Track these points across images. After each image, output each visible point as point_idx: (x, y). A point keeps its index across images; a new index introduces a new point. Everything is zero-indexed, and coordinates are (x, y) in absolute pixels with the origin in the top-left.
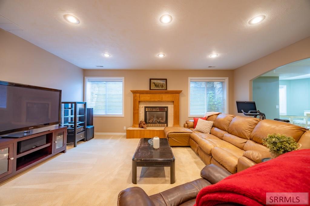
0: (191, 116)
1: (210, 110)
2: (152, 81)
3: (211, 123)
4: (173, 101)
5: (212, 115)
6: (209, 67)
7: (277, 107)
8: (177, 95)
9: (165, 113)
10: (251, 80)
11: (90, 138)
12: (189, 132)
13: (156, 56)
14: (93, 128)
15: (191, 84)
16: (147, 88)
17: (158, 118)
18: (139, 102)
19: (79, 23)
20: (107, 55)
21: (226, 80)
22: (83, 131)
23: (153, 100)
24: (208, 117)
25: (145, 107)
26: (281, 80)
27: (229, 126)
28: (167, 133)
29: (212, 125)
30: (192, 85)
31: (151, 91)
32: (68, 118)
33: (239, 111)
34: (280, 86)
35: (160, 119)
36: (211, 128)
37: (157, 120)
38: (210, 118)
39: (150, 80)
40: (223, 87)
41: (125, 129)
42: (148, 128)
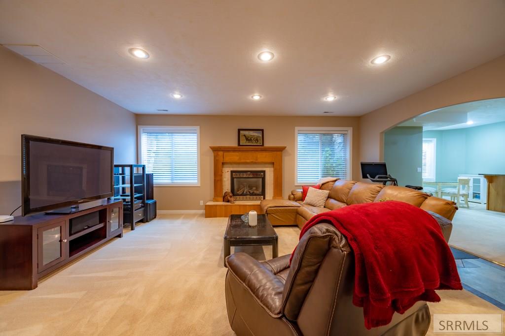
0: (300, 185)
1: (325, 175)
2: (241, 132)
3: (326, 192)
4: (273, 163)
5: (328, 182)
6: (325, 112)
7: (419, 169)
8: (278, 153)
9: (261, 179)
10: (382, 133)
11: (151, 218)
12: (296, 206)
13: (250, 97)
14: (155, 203)
15: (299, 137)
16: (234, 144)
17: (250, 187)
18: (223, 164)
19: (149, 57)
20: (177, 96)
21: (350, 131)
22: (142, 207)
23: (243, 161)
24: (323, 184)
25: (231, 171)
26: (425, 131)
27: (347, 196)
28: (266, 208)
29: (328, 195)
30: (300, 139)
31: (240, 148)
32: (119, 188)
33: (365, 177)
34: (424, 139)
35: (254, 188)
36: (325, 199)
37: (250, 191)
38: (325, 186)
39: (239, 130)
40: (345, 142)
41: (202, 204)
42: (237, 203)
